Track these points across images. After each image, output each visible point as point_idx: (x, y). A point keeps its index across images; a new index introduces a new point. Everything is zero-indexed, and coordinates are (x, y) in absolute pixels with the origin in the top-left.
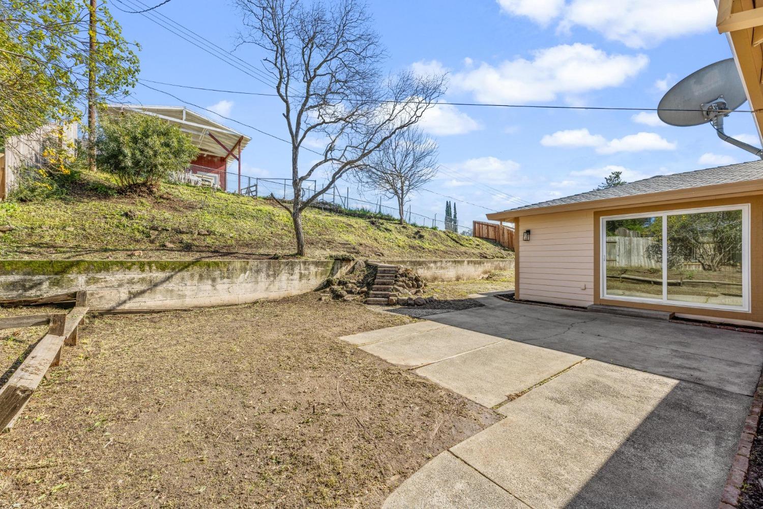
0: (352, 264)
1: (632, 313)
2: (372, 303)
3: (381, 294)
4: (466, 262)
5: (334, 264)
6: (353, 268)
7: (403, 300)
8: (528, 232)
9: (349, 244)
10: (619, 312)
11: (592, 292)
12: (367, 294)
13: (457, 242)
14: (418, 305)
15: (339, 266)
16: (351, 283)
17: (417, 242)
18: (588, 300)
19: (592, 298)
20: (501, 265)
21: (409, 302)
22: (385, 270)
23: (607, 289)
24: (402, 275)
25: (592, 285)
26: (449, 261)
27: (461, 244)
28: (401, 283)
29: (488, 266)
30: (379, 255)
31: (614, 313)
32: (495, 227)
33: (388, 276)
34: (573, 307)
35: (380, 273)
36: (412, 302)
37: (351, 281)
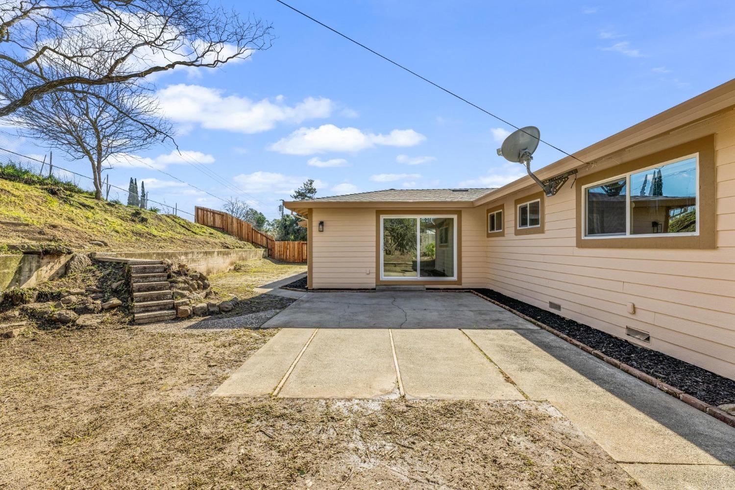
0: (63, 260)
1: (405, 289)
2: (146, 321)
3: (157, 305)
4: (216, 253)
5: (23, 260)
6: (67, 267)
7: (202, 308)
8: (322, 223)
9: (27, 225)
10: (397, 289)
11: (374, 275)
12: (126, 309)
13: (189, 230)
14: (226, 312)
15: (34, 265)
16: (74, 294)
17: (139, 227)
18: (371, 283)
19: (374, 281)
20: (244, 256)
21: (211, 309)
22: (145, 268)
23: (384, 271)
24: (179, 273)
25: (374, 270)
26: (201, 253)
27: (193, 232)
28: (183, 285)
29: (234, 257)
30: (100, 245)
31: (394, 290)
32: (223, 216)
33: (154, 277)
34: (360, 290)
35: (137, 272)
36: (216, 309)
37: (72, 290)
